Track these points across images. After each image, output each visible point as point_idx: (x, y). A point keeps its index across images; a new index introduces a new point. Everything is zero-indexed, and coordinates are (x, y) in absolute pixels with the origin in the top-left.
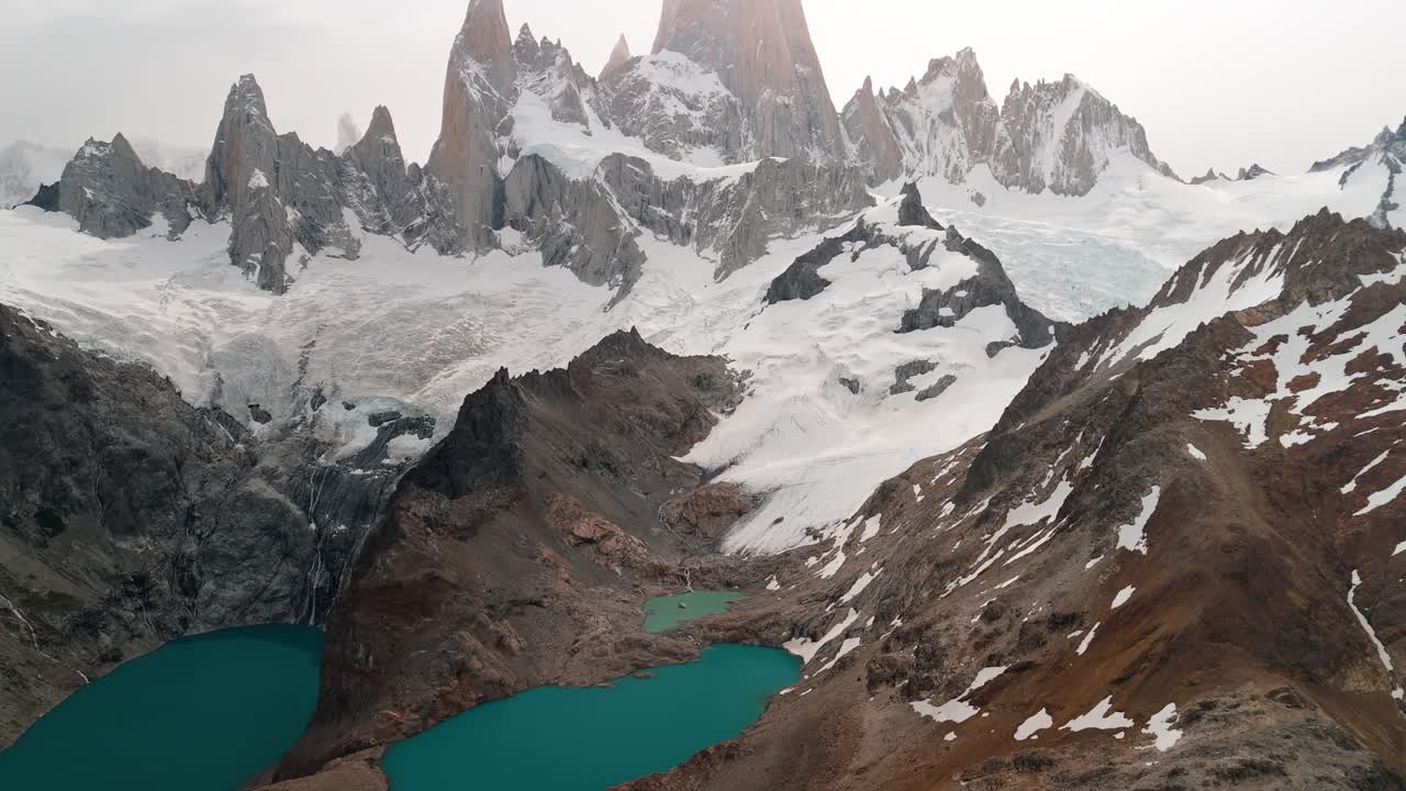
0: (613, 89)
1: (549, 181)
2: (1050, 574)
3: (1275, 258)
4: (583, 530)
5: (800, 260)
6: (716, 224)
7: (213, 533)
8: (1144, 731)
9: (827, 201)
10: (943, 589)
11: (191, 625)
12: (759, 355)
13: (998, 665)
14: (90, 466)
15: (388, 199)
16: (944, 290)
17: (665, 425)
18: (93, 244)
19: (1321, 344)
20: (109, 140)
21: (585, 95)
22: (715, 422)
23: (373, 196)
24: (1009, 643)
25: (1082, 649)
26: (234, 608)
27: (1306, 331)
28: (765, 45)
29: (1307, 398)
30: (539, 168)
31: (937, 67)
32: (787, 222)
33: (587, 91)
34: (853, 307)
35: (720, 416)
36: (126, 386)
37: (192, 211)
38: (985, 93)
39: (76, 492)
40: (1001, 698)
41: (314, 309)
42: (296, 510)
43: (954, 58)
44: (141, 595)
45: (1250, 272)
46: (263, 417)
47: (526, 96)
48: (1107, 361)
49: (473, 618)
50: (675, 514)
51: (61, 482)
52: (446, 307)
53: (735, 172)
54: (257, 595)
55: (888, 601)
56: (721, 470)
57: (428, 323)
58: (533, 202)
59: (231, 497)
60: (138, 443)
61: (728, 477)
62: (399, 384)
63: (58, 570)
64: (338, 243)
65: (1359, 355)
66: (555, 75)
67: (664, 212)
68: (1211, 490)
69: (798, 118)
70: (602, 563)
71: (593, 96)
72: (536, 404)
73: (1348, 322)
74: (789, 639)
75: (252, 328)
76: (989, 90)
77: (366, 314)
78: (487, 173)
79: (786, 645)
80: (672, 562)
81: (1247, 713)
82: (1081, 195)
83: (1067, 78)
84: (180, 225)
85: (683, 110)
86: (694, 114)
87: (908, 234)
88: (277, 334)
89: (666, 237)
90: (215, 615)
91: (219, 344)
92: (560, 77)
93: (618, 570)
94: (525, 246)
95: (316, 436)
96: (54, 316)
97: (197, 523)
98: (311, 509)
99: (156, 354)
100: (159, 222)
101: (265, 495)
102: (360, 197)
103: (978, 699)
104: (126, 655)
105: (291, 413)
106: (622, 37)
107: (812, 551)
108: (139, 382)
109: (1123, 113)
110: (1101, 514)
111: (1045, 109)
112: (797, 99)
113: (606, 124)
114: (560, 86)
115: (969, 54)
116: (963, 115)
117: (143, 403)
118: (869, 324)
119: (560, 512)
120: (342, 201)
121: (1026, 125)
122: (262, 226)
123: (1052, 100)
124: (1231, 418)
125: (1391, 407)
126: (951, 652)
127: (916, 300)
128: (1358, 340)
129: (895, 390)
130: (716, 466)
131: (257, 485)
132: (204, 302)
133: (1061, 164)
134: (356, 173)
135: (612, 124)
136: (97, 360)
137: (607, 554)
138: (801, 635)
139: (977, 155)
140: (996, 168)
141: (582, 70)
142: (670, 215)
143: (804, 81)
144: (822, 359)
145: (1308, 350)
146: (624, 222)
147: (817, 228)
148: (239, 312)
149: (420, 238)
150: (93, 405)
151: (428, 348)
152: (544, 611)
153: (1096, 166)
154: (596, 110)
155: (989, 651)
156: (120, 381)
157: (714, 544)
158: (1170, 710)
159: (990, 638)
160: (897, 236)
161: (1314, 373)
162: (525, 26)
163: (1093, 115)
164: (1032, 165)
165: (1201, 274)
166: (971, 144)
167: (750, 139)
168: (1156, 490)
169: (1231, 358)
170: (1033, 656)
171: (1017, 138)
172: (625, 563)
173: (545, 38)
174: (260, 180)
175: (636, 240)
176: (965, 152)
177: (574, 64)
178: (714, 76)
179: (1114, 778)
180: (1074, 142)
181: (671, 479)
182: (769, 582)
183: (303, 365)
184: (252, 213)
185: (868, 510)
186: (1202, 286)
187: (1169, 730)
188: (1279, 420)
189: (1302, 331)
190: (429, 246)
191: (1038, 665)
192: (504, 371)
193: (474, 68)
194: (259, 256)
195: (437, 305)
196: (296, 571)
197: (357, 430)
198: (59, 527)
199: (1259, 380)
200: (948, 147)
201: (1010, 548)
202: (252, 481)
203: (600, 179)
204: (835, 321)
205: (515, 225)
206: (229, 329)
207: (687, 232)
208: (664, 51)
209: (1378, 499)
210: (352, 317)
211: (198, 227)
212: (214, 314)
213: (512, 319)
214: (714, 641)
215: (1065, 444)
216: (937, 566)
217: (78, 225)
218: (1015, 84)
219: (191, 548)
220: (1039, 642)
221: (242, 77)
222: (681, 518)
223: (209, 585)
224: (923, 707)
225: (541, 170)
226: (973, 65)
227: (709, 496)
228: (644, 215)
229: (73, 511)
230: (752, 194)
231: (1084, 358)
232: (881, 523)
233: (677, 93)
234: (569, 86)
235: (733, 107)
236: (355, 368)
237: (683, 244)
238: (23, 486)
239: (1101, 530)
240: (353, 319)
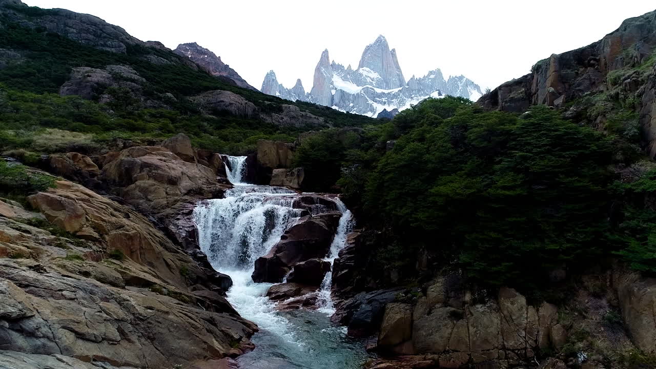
1: (345, 95)
6: (393, 101)
31: (431, 73)
33: (349, 76)
38: (443, 78)
43: (435, 70)
47: (335, 76)
58: (340, 100)
66: (341, 71)
67: (379, 99)
78: (329, 92)
83: (462, 75)
85: (371, 81)
86: (373, 82)
92: (343, 72)
111: (457, 82)
112: (398, 79)
113: (353, 83)
114: (343, 74)
115: (439, 70)
116: (438, 83)
121: (453, 86)
123: (459, 80)
134: (293, 94)
143: (398, 75)
146: (369, 101)
153: (470, 94)
162: (334, 61)
163: (468, 84)
171: (451, 88)
173: (338, 63)
180: (464, 89)
193: (323, 69)
203: (362, 92)
205: (336, 105)
218: (450, 76)
225: (343, 93)
228: (374, 100)
234: (345, 74)
235: (382, 81)
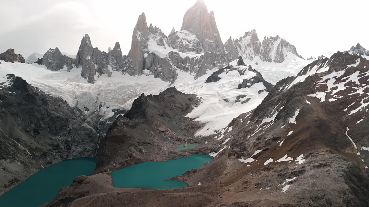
0: (171, 38)
1: (156, 59)
2: (273, 129)
3: (327, 63)
4: (161, 129)
5: (214, 73)
7: (75, 136)
8: (295, 160)
9: (221, 61)
10: (247, 137)
11: (69, 157)
12: (204, 94)
13: (260, 150)
14: (47, 120)
15: (118, 63)
16: (248, 79)
17: (182, 108)
18: (50, 72)
19: (338, 80)
20: (54, 49)
21: (165, 40)
22: (193, 108)
23: (115, 62)
24: (263, 145)
25: (280, 145)
26: (79, 153)
27: (335, 77)
28: (207, 29)
29: (335, 91)
30: (154, 55)
31: (247, 34)
32: (211, 66)
33: (165, 39)
34: (226, 84)
35: (195, 107)
36: (56, 102)
37: (73, 65)
38: (258, 39)
39: (43, 125)
40: (261, 156)
41: (100, 86)
42: (94, 131)
43: (251, 32)
44: (57, 149)
45: (321, 67)
46: (88, 110)
47: (151, 40)
48: (287, 88)
49: (134, 145)
50: (183, 127)
51: (40, 123)
52: (131, 86)
53: (199, 56)
54: (85, 150)
55: (234, 141)
56: (195, 119)
57: (127, 90)
58: (152, 64)
59: (79, 128)
60: (58, 115)
61: (196, 120)
62: (119, 103)
63: (38, 143)
64: (107, 73)
65: (348, 82)
66: (158, 35)
67: (182, 65)
68: (312, 110)
69: (214, 45)
70: (166, 137)
71: (166, 40)
72: (151, 102)
73: (345, 75)
74: (210, 153)
75: (86, 90)
76: (259, 39)
77: (113, 87)
78: (142, 56)
79: (209, 154)
80: (183, 138)
81: (321, 155)
82: (281, 63)
83: (277, 36)
84: (70, 68)
85: (187, 43)
86: (190, 44)
87: (239, 67)
88: (91, 91)
89: (183, 70)
90: (74, 155)
91: (78, 94)
92: (159, 35)
93: (169, 138)
94: (150, 74)
95: (100, 114)
96: (40, 87)
97: (71, 133)
98: (98, 131)
99: (64, 95)
100: (65, 68)
101: (87, 127)
102: (112, 63)
103: (255, 157)
104: (53, 162)
105: (94, 109)
106: (174, 28)
107: (216, 135)
108: (59, 102)
109: (291, 44)
110: (285, 116)
111: (272, 43)
112: (214, 41)
113: (169, 46)
114: (159, 38)
116: (253, 44)
117: (60, 106)
118: (230, 87)
119: (155, 125)
120: (108, 64)
121: (267, 47)
122: (89, 69)
123: (274, 41)
124: (317, 96)
125: (356, 93)
126: (249, 148)
127: (241, 82)
128: (347, 79)
129: (236, 101)
130: (193, 118)
131: (85, 125)
132: (75, 85)
133: (276, 55)
134: (111, 57)
135: (171, 46)
136: (50, 96)
137: (167, 135)
138: (213, 152)
139: (256, 54)
140: (261, 57)
141: (164, 34)
142: (184, 65)
143: (215, 37)
144: (219, 95)
145: (335, 82)
146: (173, 67)
147: (218, 68)
148: (83, 87)
149: (126, 72)
150: (48, 106)
151: (126, 95)
152: (151, 145)
153: (284, 56)
154: (167, 43)
155: (258, 147)
156: (54, 101)
157: (193, 134)
158: (302, 156)
159: (258, 144)
160: (237, 68)
161: (336, 86)
162: (151, 24)
163: (284, 44)
164: (269, 56)
165: (309, 68)
166: (255, 51)
167: (203, 50)
168: (298, 110)
169: (316, 83)
170: (269, 147)
171: (266, 49)
172: (171, 137)
173: (155, 27)
174: (89, 58)
175: (176, 71)
176: (254, 53)
177: (162, 33)
178: (195, 36)
179: (288, 170)
180: (279, 50)
181: (183, 120)
182: (206, 142)
183: (97, 98)
184: (87, 65)
185: (230, 126)
186: (309, 71)
187: (302, 160)
188: (328, 96)
189: (333, 78)
190: (128, 74)
191: (270, 149)
192: (143, 94)
193: (139, 33)
194: (88, 75)
195: (129, 86)
196: (94, 145)
197: (109, 113)
198: (38, 133)
199: (324, 88)
200: (249, 52)
201: (263, 127)
202: (84, 124)
203: (168, 57)
204: (223, 86)
205: (148, 69)
206: (80, 90)
207: (188, 69)
208: (183, 30)
209: (353, 112)
210: (109, 88)
211: (74, 69)
212: (77, 87)
213: (146, 89)
214: (192, 153)
215: (276, 104)
216: (246, 132)
217: (46, 68)
218: (265, 37)
219: (70, 139)
220: (270, 144)
221: (85, 35)
222: (185, 129)
223: (73, 148)
224: (241, 160)
225: (154, 56)
226: (255, 32)
227: (192, 124)
228: (178, 65)
229: (42, 130)
230: (203, 60)
231: (281, 88)
232: (233, 128)
233: (186, 39)
234: (161, 37)
235: (199, 43)
236: (109, 99)
237: (187, 72)
238: (31, 123)
239: (285, 119)
240: (110, 89)
